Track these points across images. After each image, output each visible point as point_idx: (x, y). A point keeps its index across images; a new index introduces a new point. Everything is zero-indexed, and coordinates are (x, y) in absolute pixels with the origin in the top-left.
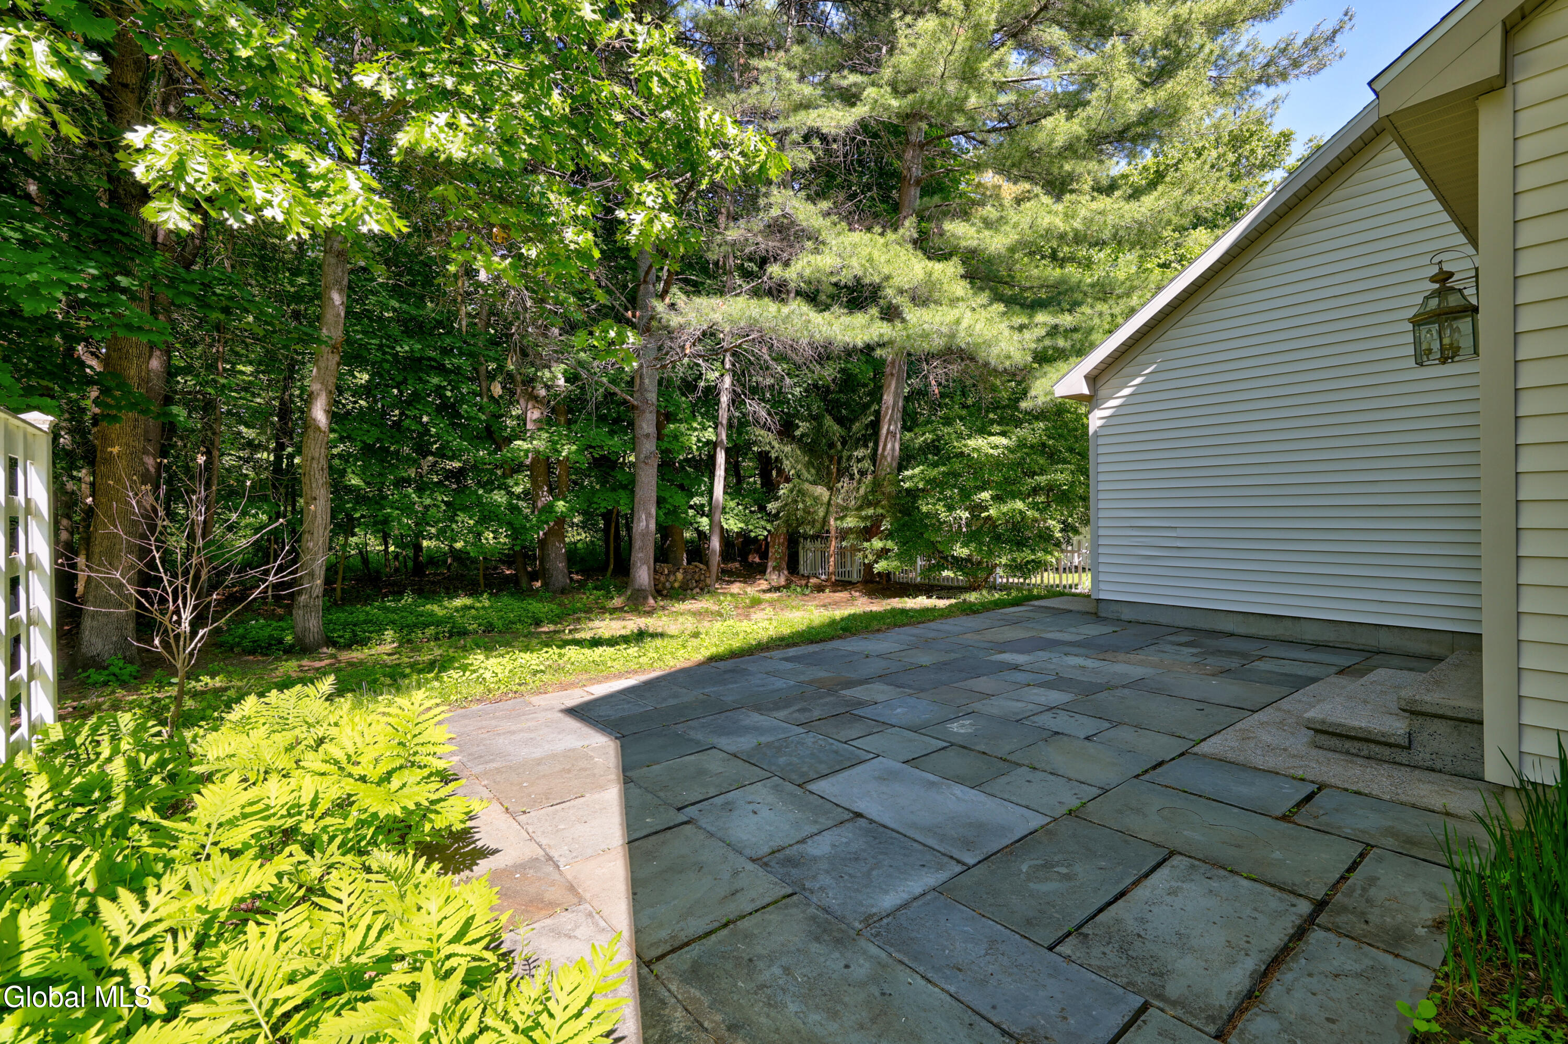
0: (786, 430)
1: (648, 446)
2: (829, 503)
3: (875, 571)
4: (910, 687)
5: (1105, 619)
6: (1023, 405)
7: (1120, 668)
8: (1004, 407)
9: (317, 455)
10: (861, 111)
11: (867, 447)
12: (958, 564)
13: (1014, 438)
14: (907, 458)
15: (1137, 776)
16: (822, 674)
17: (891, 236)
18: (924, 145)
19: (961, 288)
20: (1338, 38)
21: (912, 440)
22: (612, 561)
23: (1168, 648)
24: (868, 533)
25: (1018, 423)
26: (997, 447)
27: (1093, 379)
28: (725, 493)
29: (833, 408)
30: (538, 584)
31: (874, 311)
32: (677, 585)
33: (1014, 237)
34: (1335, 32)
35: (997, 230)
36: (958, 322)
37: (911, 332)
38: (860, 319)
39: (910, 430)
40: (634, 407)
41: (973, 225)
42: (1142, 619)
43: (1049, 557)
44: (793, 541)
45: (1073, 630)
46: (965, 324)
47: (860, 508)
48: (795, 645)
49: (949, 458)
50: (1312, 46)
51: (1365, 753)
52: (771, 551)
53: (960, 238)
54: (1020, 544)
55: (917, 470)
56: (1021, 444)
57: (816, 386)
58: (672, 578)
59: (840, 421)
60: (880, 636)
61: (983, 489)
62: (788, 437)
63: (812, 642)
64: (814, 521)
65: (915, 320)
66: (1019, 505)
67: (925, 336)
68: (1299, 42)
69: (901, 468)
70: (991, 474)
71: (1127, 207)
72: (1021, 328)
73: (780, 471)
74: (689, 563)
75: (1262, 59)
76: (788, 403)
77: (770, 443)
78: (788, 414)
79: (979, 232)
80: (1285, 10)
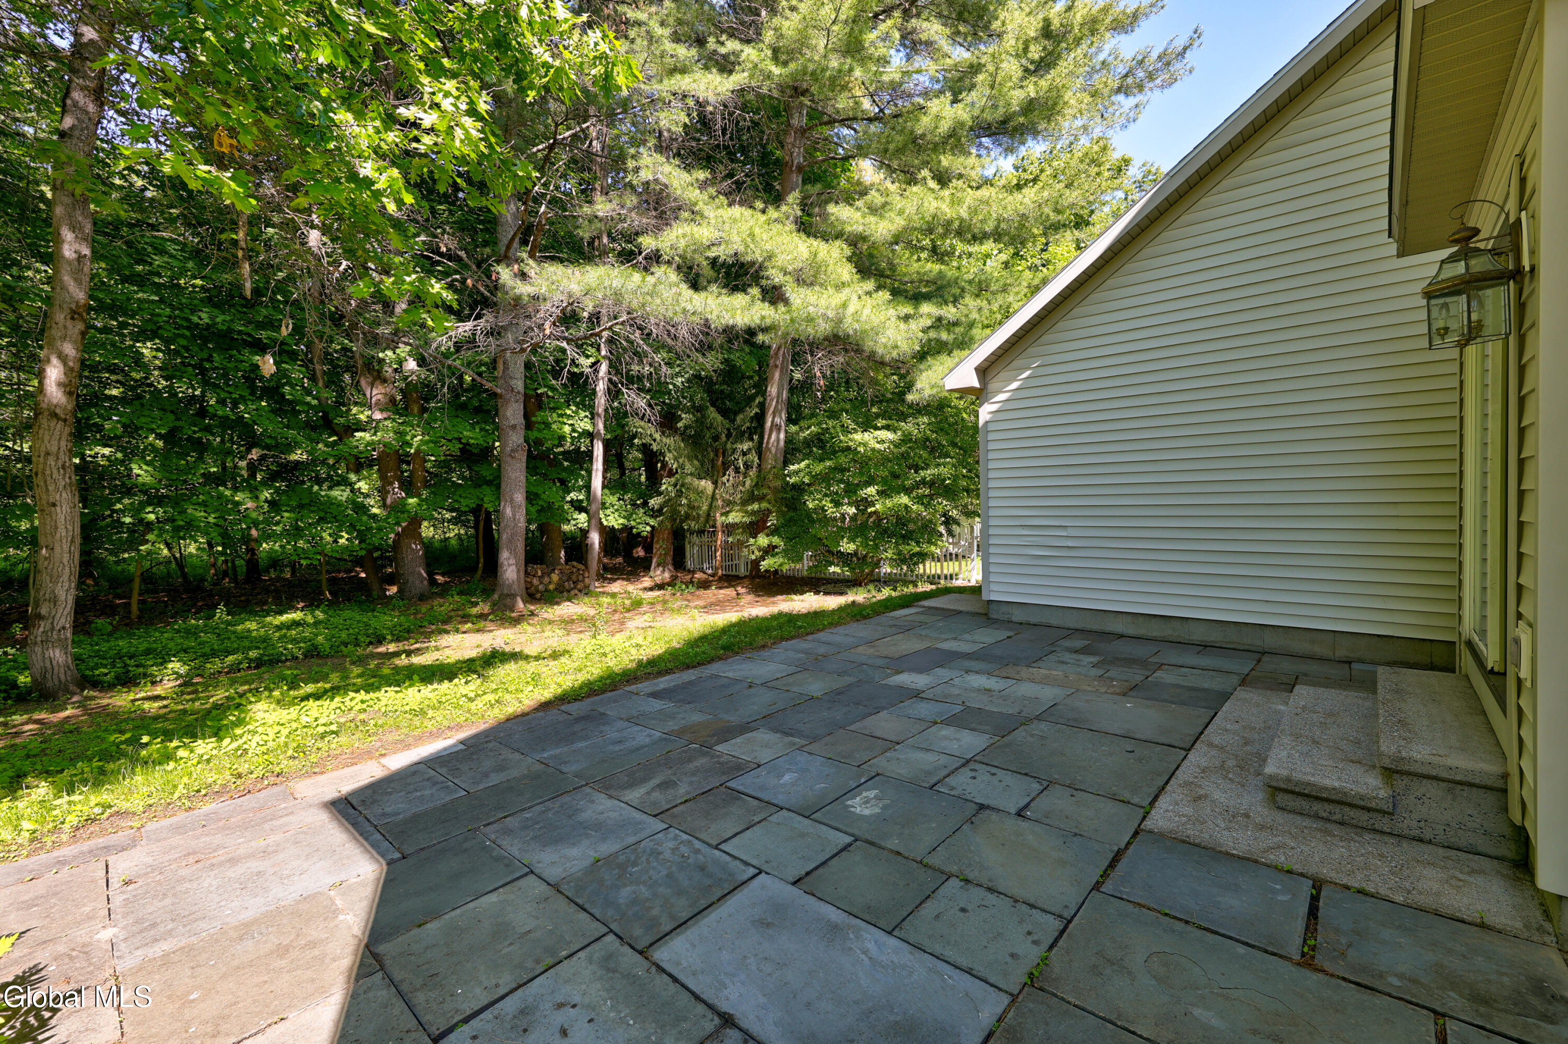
0: (668, 422)
1: (514, 438)
2: (713, 497)
3: (762, 569)
4: (800, 734)
5: (996, 621)
6: (910, 397)
7: (1026, 689)
8: (887, 401)
9: (54, 449)
10: (738, 79)
11: (752, 439)
12: (844, 559)
13: (899, 433)
14: (791, 451)
15: (1097, 887)
16: (697, 718)
17: (773, 213)
18: (805, 131)
19: (846, 272)
20: (1188, 54)
21: (797, 433)
22: (482, 560)
23: (1067, 657)
24: (754, 528)
25: (903, 417)
26: (883, 442)
27: (983, 371)
28: (604, 487)
29: (716, 399)
30: (393, 590)
31: (755, 291)
32: (551, 587)
33: (900, 222)
34: (1185, 49)
35: (882, 216)
36: (844, 305)
37: (795, 315)
38: (740, 299)
39: (795, 422)
40: (495, 395)
41: (858, 209)
42: (1033, 620)
43: (933, 548)
44: (678, 537)
45: (967, 636)
46: (851, 309)
47: (744, 503)
48: (668, 672)
49: (834, 452)
50: (1166, 60)
51: (1337, 817)
52: (656, 546)
53: (844, 223)
54: (906, 538)
55: (803, 465)
56: (907, 439)
57: (697, 377)
58: (546, 580)
59: (724, 413)
60: (765, 653)
61: (868, 483)
62: (671, 428)
63: (688, 667)
64: (699, 515)
65: (799, 301)
66: (904, 499)
67: (810, 320)
68: (1154, 55)
69: (786, 463)
70: (877, 469)
71: (1010, 198)
72: (906, 318)
73: (665, 464)
74: (567, 562)
75: (1122, 70)
76: (669, 393)
77: (651, 435)
78: (670, 406)
79: (864, 217)
80: (1141, 24)
